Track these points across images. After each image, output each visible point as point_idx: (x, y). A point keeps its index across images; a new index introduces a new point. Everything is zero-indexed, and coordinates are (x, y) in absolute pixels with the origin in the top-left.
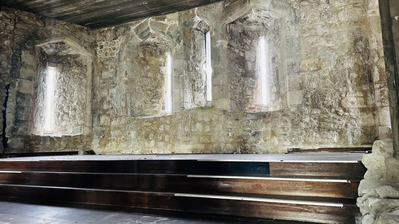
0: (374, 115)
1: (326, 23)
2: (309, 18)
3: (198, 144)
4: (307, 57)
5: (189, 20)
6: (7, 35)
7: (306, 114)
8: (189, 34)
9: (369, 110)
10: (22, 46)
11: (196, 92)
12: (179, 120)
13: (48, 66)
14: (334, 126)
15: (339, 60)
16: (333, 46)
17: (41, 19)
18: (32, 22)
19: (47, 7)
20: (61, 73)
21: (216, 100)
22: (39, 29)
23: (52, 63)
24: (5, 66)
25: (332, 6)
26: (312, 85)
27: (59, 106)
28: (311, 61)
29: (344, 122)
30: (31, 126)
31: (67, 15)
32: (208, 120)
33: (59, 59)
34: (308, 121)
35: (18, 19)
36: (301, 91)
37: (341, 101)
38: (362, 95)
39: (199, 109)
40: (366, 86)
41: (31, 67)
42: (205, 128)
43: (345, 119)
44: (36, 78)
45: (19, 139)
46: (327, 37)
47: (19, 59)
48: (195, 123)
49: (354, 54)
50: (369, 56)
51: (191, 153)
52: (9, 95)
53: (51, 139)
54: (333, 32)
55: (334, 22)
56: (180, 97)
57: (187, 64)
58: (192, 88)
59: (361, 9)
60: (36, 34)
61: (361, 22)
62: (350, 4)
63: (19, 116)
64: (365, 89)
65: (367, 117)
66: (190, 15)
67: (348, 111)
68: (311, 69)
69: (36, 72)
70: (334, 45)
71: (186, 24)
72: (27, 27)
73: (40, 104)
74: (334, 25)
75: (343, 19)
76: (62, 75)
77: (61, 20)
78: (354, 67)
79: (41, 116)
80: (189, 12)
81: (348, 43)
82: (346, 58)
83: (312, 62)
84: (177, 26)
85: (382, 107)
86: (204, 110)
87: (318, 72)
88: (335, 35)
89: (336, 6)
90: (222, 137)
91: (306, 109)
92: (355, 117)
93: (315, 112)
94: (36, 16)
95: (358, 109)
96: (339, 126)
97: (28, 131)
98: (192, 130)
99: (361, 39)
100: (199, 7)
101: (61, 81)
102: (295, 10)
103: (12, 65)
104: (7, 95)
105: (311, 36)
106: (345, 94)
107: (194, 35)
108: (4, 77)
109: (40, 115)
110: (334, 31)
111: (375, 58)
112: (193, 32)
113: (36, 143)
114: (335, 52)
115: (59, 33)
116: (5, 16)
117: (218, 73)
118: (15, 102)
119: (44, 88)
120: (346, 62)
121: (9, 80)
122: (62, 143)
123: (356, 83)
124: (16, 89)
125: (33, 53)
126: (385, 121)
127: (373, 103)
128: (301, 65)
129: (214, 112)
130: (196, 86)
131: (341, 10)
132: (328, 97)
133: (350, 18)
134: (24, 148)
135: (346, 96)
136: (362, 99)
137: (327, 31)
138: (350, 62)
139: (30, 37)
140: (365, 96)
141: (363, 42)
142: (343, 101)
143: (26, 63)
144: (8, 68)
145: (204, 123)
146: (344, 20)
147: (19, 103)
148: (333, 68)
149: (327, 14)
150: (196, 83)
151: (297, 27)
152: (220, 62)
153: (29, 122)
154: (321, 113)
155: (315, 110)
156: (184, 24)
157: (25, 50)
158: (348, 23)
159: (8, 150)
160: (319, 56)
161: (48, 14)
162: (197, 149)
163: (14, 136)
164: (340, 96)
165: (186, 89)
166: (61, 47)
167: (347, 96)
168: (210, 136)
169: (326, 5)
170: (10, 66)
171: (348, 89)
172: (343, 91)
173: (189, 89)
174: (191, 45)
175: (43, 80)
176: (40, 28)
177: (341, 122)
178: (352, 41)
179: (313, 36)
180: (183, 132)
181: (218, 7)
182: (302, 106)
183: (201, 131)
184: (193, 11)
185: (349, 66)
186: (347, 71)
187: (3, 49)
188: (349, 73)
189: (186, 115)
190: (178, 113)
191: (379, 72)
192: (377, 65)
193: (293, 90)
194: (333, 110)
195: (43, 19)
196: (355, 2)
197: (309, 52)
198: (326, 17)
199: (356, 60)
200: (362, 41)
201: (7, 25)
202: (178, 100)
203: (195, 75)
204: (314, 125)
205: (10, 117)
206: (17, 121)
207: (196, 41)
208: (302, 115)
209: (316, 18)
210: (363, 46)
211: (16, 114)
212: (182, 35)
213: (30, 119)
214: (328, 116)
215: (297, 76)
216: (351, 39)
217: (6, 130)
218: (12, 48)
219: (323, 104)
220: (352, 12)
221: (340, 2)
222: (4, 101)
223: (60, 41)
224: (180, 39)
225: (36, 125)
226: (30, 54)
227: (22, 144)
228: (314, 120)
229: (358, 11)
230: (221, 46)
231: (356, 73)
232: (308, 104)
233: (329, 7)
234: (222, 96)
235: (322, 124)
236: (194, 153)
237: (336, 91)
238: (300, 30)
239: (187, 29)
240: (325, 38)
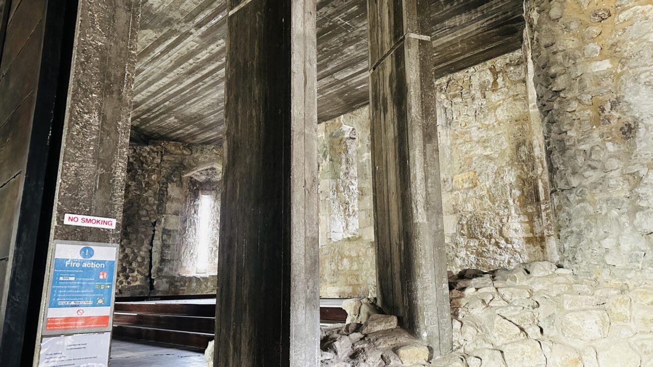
0: (543, 247)
1: (482, 124)
2: (463, 119)
3: (345, 286)
4: (461, 170)
5: (335, 130)
6: (154, 170)
7: (462, 247)
8: (338, 146)
9: (536, 241)
10: (168, 179)
11: (352, 217)
12: (325, 254)
13: (200, 195)
14: (495, 263)
15: (499, 172)
16: (491, 154)
17: (188, 147)
18: (179, 151)
19: (190, 136)
20: (215, 201)
21: (363, 229)
22: (186, 159)
23: (206, 191)
24: (152, 202)
25: (489, 101)
26: (468, 208)
27: (212, 240)
28: (465, 176)
29: (506, 257)
30: (177, 265)
31: (212, 140)
32: (355, 255)
33: (213, 185)
34: (464, 256)
35: (165, 151)
36: (455, 216)
37: (502, 228)
38: (527, 220)
39: (346, 241)
40: (532, 206)
41: (178, 200)
42: (352, 266)
43: (508, 253)
44: (185, 211)
45: (164, 280)
46: (484, 142)
47: (166, 193)
48: (342, 258)
49: (516, 163)
50: (533, 166)
51: (338, 297)
52: (156, 232)
53: (198, 280)
54: (491, 135)
55: (491, 123)
56: (327, 226)
57: (335, 183)
58: (345, 213)
59: (522, 102)
60: (182, 164)
61: (523, 120)
62: (510, 97)
63: (165, 255)
64: (530, 211)
65: (534, 250)
66: (336, 125)
67: (511, 242)
68: (466, 186)
69: (184, 204)
70: (492, 152)
71: (333, 135)
72: (174, 157)
73: (190, 240)
74: (491, 126)
75: (501, 117)
76: (216, 204)
77: (209, 144)
78: (517, 181)
79: (192, 253)
80: (335, 121)
81: (509, 150)
82: (507, 170)
83: (467, 176)
84: (324, 139)
85: (549, 236)
86: (351, 242)
87: (474, 189)
88: (493, 139)
89: (493, 101)
90: (370, 278)
91: (462, 239)
92: (519, 250)
93: (472, 244)
94: (182, 145)
95: (522, 239)
96: (500, 263)
97: (174, 272)
98: (339, 268)
99: (524, 143)
100: (345, 115)
101: (215, 210)
102: (445, 111)
103: (159, 200)
104: (153, 233)
105: (465, 142)
106: (507, 219)
107: (347, 146)
108: (151, 214)
109: (190, 251)
110: (492, 133)
111: (539, 169)
112: (345, 142)
113: (181, 285)
114: (493, 162)
115: (207, 160)
116: (152, 150)
117: (365, 194)
118: (161, 240)
119: (195, 221)
120: (507, 176)
121: (155, 217)
122: (209, 284)
123: (520, 203)
124: (162, 225)
125: (180, 184)
126: (553, 255)
127: (541, 231)
128: (454, 181)
129: (361, 244)
130: (350, 209)
131: (500, 105)
132: (486, 223)
133: (510, 115)
134: (169, 290)
135: (507, 221)
136: (527, 225)
137: (484, 134)
138: (511, 175)
139: (177, 168)
140: (531, 222)
141: (527, 147)
142: (504, 229)
143: (172, 197)
144: (154, 204)
145: (351, 258)
146: (503, 118)
147: (164, 240)
148: (491, 184)
149: (483, 111)
150: (351, 206)
151: (448, 132)
152: (367, 180)
153: (175, 261)
154: (479, 245)
155: (472, 240)
156: (331, 135)
157: (172, 183)
158: (508, 122)
159: (154, 292)
160: (475, 169)
161: (194, 141)
162: (344, 293)
163: (159, 277)
164: (501, 221)
165: (334, 216)
166: (213, 173)
167: (509, 221)
168: (358, 275)
169: (482, 100)
170: (156, 202)
171: (510, 212)
172: (504, 215)
173: (339, 215)
174: (341, 159)
175: (195, 212)
176: (187, 157)
177: (503, 258)
178: (514, 146)
179: (467, 142)
180: (330, 270)
181: (364, 113)
182: (457, 235)
183: (348, 269)
184: (339, 120)
185: (510, 180)
186: (509, 188)
187: (151, 184)
188: (511, 190)
189: (332, 248)
190: (324, 247)
191: (543, 188)
192: (541, 178)
193: (446, 215)
194: (493, 240)
195: (189, 147)
196: (515, 94)
197: (463, 163)
198: (482, 116)
199: (519, 171)
200: (525, 145)
201: (154, 158)
202: (324, 230)
203: (349, 195)
204: (471, 261)
205: (156, 257)
206: (162, 261)
207: (350, 152)
208: (458, 248)
209: (469, 118)
210: (527, 152)
211: (162, 253)
212: (328, 149)
213: (176, 257)
214: (487, 249)
215: (450, 195)
216: (512, 144)
217: (152, 271)
218: (159, 183)
219: (481, 233)
220: (512, 108)
221: (498, 95)
222: (151, 239)
223: (209, 167)
224: (326, 154)
225: (184, 264)
226: (177, 186)
227: (167, 286)
228: (471, 254)
229: (519, 105)
230: (367, 161)
231: (519, 190)
232: (464, 233)
233: (485, 102)
234: (369, 224)
235: (480, 260)
236: (341, 297)
237: (496, 214)
238: (453, 136)
239: (336, 140)
240: (481, 144)
